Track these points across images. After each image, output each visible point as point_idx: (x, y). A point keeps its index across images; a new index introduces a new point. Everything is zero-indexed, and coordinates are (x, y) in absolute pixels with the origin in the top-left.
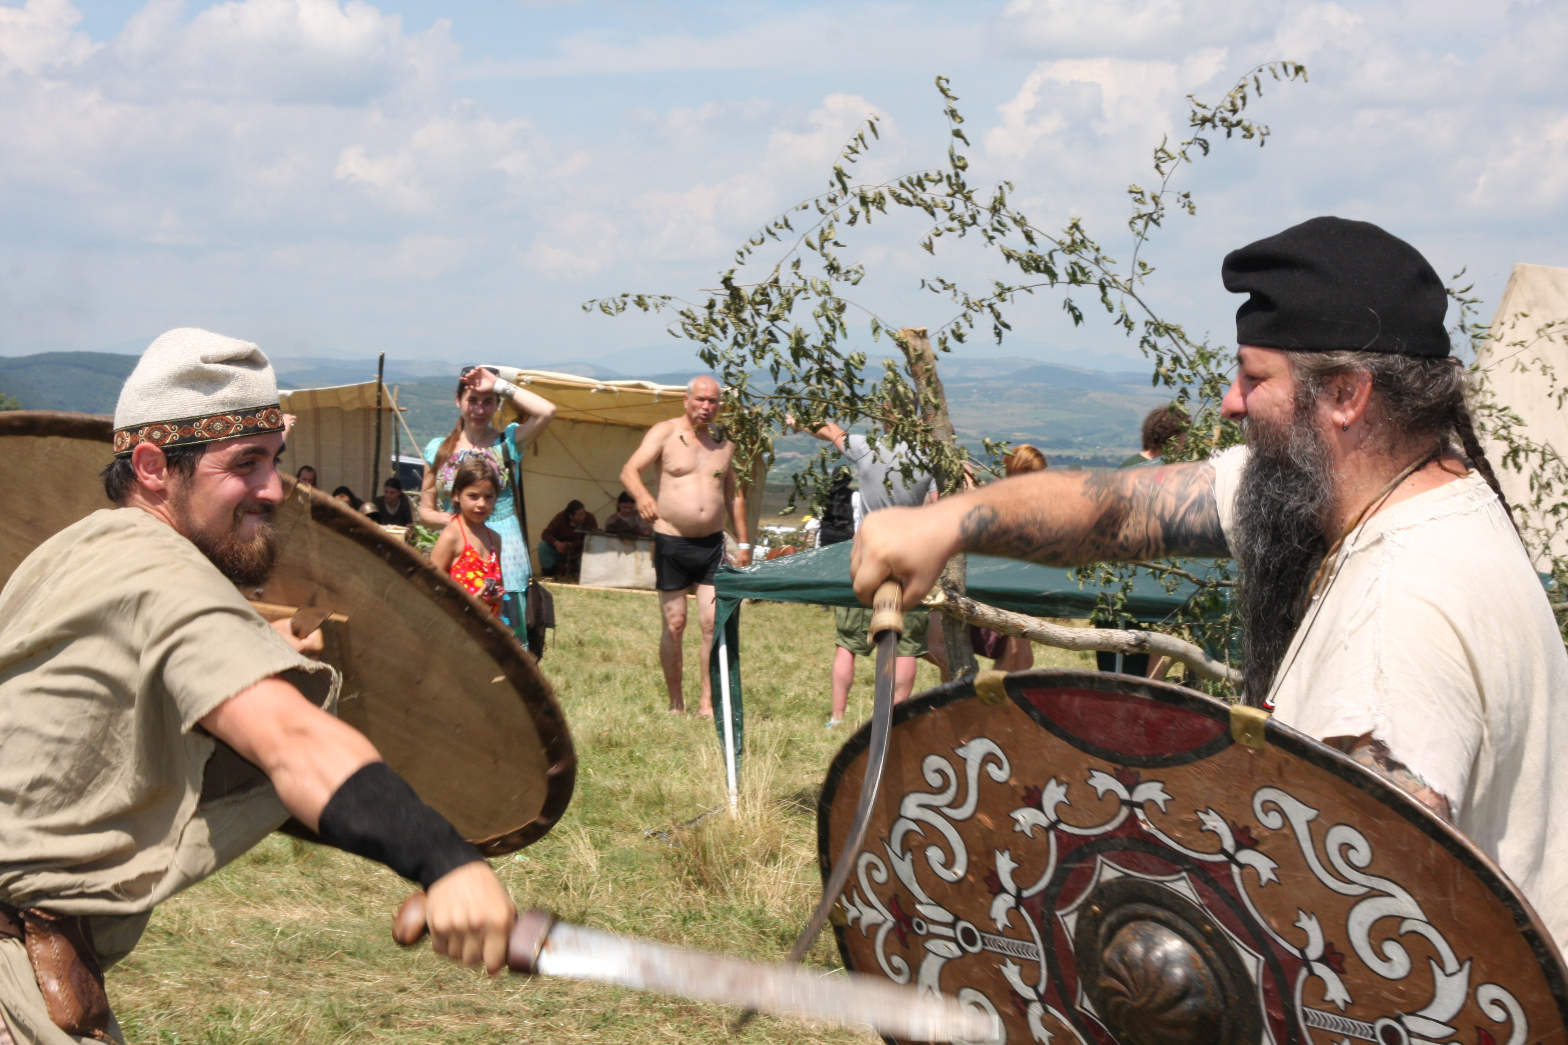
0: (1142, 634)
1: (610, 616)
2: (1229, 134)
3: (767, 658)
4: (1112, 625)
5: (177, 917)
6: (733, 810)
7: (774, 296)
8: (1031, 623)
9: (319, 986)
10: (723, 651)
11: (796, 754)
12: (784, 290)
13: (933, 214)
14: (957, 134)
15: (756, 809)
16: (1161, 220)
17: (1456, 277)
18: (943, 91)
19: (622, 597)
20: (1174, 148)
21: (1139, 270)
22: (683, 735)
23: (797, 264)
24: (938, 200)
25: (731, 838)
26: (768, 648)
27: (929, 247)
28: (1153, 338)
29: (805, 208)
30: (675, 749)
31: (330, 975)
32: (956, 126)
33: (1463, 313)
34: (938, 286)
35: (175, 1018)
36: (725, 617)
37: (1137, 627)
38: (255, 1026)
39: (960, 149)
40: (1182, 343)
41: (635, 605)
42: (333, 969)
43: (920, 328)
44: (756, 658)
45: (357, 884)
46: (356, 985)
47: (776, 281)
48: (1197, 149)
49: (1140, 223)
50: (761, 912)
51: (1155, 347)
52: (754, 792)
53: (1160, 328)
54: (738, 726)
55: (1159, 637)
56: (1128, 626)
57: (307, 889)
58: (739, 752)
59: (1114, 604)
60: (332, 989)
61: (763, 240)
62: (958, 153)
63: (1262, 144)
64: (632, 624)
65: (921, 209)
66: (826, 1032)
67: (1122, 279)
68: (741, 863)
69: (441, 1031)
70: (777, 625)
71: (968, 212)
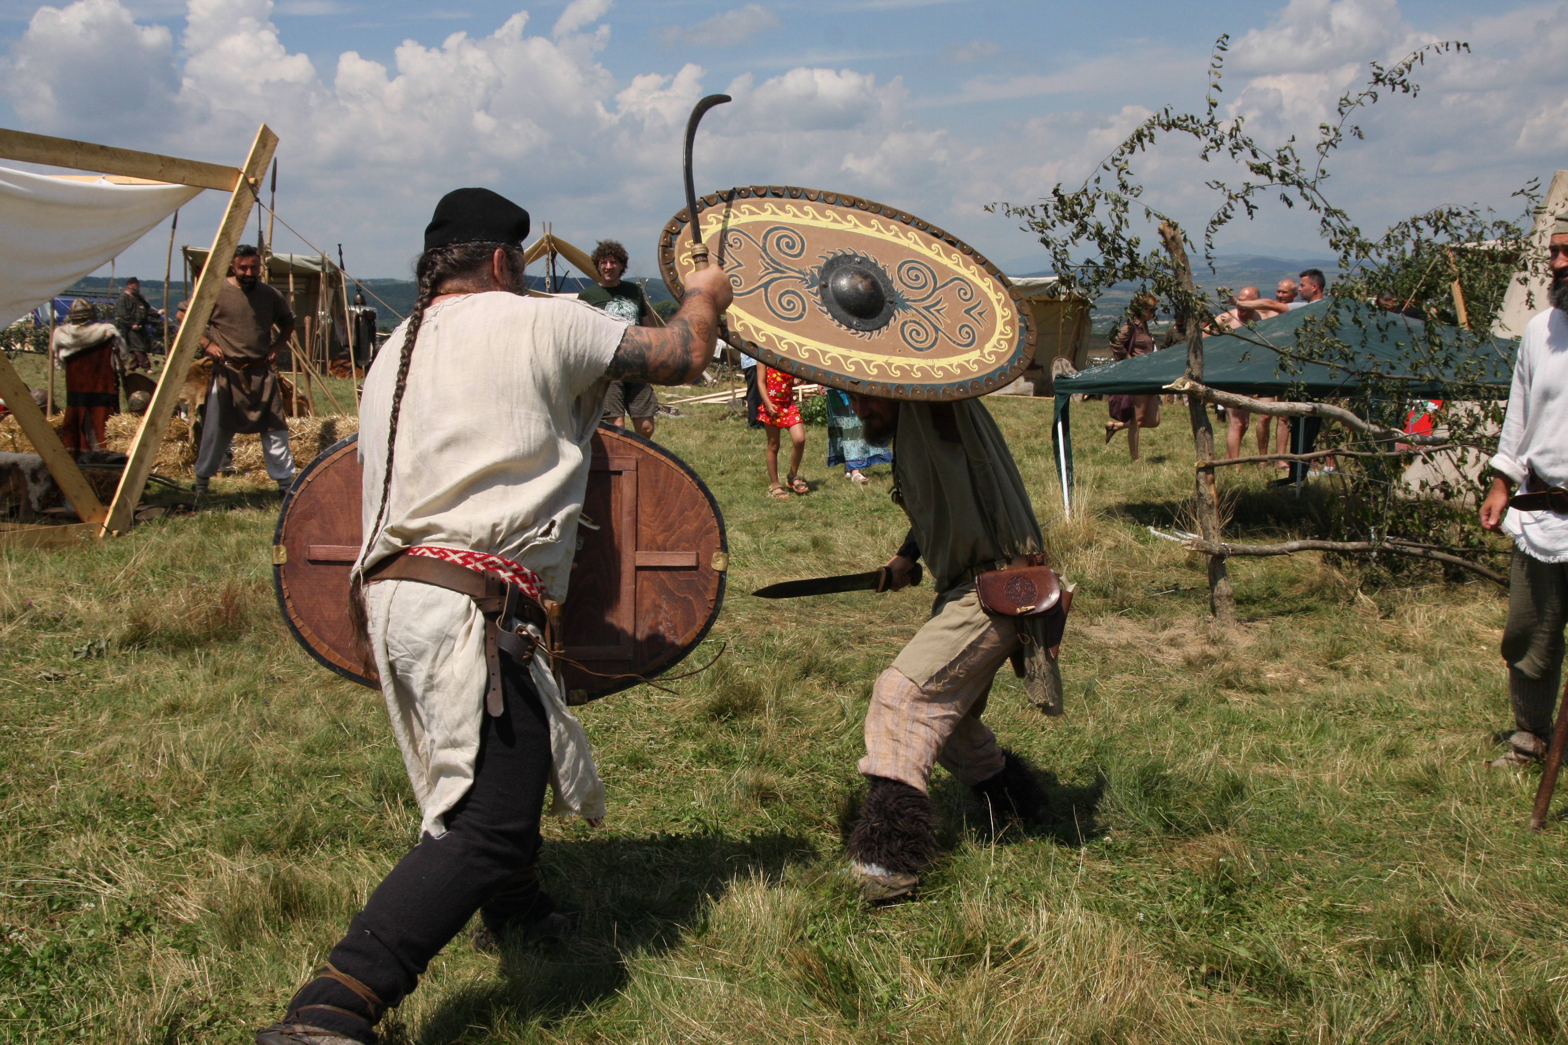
0: (1316, 405)
1: (1000, 410)
2: (1393, 90)
3: (1091, 431)
4: (1297, 400)
5: (746, 582)
6: (1067, 519)
7: (1084, 200)
8: (1244, 400)
9: (824, 620)
10: (1060, 425)
11: (1106, 485)
12: (1091, 196)
13: (1199, 138)
14: (1215, 86)
15: (1080, 517)
16: (1338, 144)
19: (1007, 399)
20: (1352, 98)
21: (1320, 175)
22: (1039, 476)
23: (1098, 180)
25: (1064, 535)
26: (1092, 426)
27: (1204, 159)
28: (1328, 219)
30: (1034, 484)
31: (831, 614)
34: (1215, 185)
35: (744, 638)
36: (1061, 405)
37: (1312, 401)
38: (786, 642)
39: (1214, 94)
40: (1343, 220)
41: (1015, 404)
42: (833, 611)
44: (1085, 432)
45: (847, 563)
46: (845, 619)
47: (1086, 190)
48: (1369, 99)
49: (1324, 147)
50: (1082, 577)
51: (1329, 224)
52: (1079, 508)
53: (1330, 212)
54: (1069, 468)
55: (1326, 407)
56: (1308, 400)
57: (820, 566)
58: (1070, 485)
59: (1298, 387)
60: (831, 622)
63: (1415, 95)
64: (1013, 415)
65: (1192, 133)
66: (1119, 646)
67: (1309, 182)
68: (1070, 549)
69: (893, 646)
70: (1098, 413)
71: (1217, 136)
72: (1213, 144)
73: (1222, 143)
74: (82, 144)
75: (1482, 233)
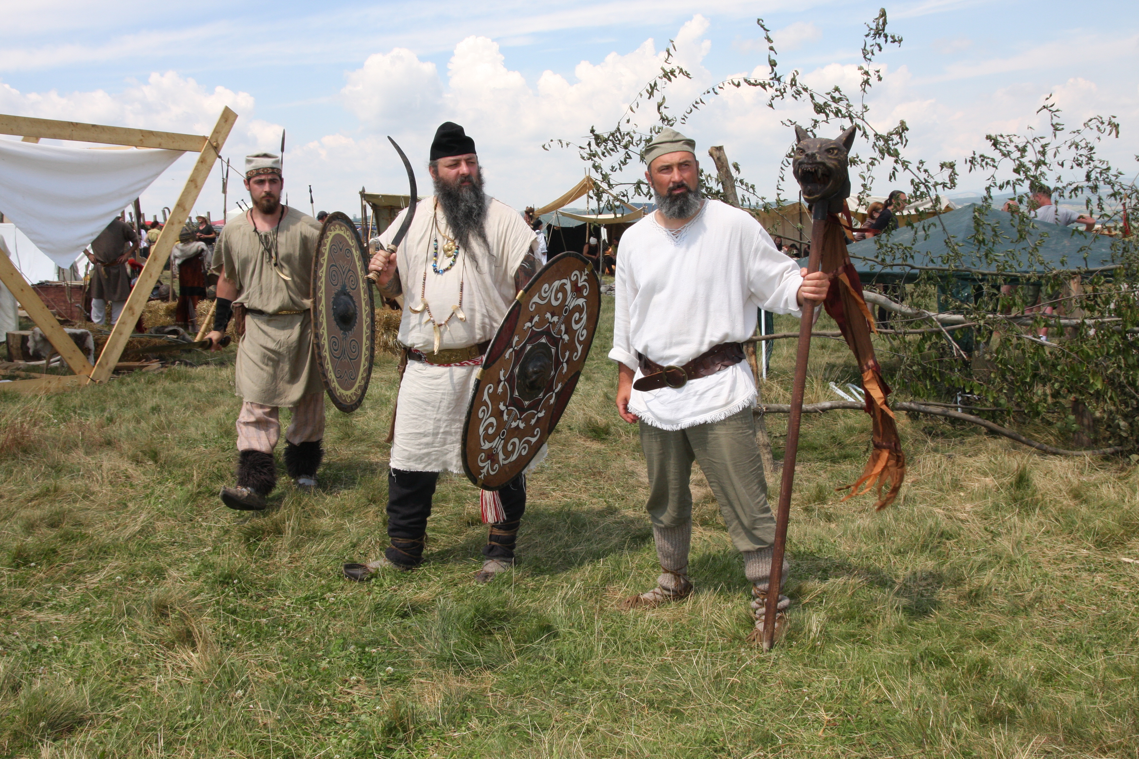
2: (886, 41)
7: (619, 136)
13: (765, 89)
14: (771, 49)
16: (870, 84)
17: (1047, 99)
18: (762, 26)
20: (868, 48)
21: (864, 109)
24: (766, 82)
27: (771, 106)
29: (709, 92)
32: (771, 45)
33: (1052, 118)
34: (789, 123)
39: (773, 57)
43: (718, 145)
48: (876, 48)
61: (691, 111)
62: (772, 58)
65: (759, 87)
67: (859, 114)
71: (782, 87)
72: (778, 93)
73: (785, 92)
74: (77, 124)
75: (1025, 146)
